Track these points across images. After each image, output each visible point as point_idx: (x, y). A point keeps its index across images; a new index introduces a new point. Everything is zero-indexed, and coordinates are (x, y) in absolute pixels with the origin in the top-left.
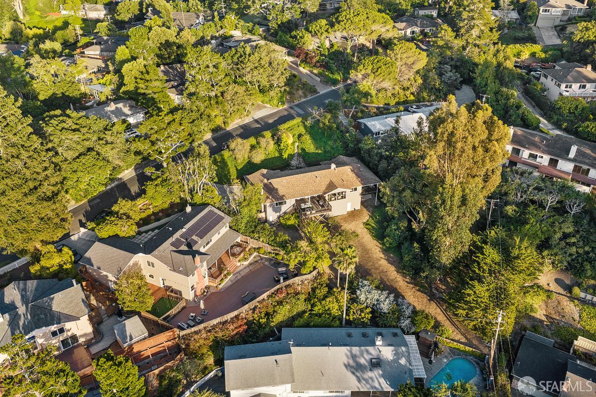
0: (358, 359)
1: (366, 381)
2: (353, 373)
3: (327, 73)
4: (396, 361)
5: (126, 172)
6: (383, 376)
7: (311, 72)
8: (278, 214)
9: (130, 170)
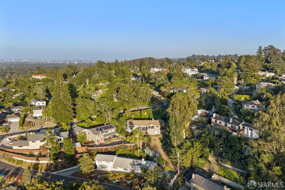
0: (134, 163)
1: (134, 168)
2: (132, 166)
3: (169, 100)
4: (146, 165)
5: (94, 116)
6: (140, 168)
7: (164, 99)
8: (132, 130)
9: (96, 116)
